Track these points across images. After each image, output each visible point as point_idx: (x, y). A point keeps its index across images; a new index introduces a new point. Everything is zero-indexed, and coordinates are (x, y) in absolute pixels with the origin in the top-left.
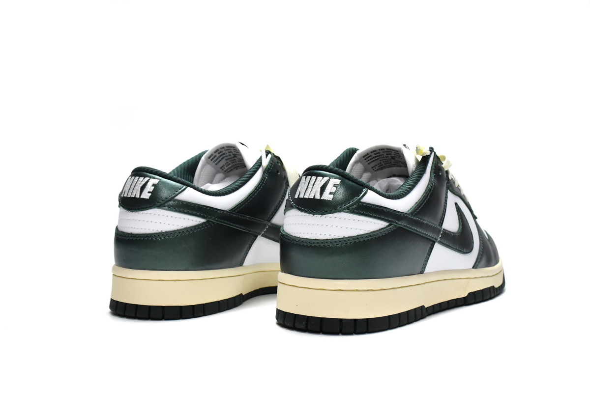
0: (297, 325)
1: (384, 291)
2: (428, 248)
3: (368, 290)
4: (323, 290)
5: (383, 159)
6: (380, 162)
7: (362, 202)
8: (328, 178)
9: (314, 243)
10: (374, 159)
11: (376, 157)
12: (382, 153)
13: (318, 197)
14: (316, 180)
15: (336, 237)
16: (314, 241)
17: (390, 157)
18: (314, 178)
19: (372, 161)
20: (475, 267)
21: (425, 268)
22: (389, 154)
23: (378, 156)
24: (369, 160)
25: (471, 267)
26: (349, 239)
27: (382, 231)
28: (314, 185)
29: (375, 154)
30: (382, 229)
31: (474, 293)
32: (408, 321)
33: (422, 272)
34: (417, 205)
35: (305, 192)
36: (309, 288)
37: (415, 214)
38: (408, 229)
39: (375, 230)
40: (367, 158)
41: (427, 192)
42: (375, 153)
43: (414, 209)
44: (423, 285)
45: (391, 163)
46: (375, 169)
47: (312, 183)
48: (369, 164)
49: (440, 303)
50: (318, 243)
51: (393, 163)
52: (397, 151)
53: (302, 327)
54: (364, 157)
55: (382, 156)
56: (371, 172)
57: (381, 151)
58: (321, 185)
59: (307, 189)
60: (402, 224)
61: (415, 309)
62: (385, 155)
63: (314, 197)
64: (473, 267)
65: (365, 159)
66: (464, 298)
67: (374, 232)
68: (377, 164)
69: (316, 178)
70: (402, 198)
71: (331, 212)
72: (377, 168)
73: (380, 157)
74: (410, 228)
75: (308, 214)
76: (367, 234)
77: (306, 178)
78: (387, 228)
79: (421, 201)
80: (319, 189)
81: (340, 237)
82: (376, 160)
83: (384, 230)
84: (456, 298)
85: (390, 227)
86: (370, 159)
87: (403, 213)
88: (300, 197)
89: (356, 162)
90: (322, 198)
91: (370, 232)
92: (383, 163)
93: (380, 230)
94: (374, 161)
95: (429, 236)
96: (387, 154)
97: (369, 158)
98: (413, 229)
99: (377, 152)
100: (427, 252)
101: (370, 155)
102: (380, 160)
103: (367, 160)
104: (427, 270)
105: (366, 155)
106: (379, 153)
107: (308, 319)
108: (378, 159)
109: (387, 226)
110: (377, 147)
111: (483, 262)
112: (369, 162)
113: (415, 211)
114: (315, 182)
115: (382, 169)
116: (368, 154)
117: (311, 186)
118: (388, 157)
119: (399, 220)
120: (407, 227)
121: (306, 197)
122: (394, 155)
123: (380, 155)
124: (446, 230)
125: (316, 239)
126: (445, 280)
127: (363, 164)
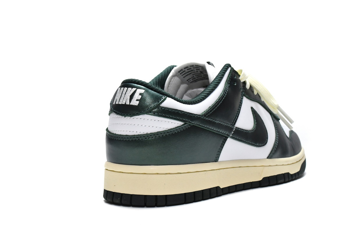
0: (115, 201)
1: (180, 174)
2: (221, 142)
3: (166, 174)
4: (133, 173)
5: (195, 73)
6: (193, 76)
7: (161, 107)
8: (136, 89)
9: (125, 138)
10: (187, 74)
11: (189, 72)
12: (192, 69)
13: (128, 103)
14: (127, 90)
15: (142, 133)
16: (125, 137)
17: (199, 72)
18: (126, 88)
19: (187, 75)
20: (270, 157)
21: (218, 157)
22: (198, 70)
23: (190, 71)
24: (183, 75)
25: (266, 158)
26: (150, 134)
27: (177, 129)
28: (125, 94)
29: (188, 70)
30: (178, 127)
31: (269, 178)
32: (203, 198)
33: (216, 160)
34: (210, 109)
35: (120, 99)
36: (123, 173)
37: (208, 116)
38: (201, 127)
39: (172, 128)
40: (182, 73)
41: (220, 99)
42: (187, 68)
43: (207, 112)
44: (218, 170)
45: (201, 76)
46: (190, 82)
47: (124, 93)
48: (184, 77)
49: (236, 185)
50: (128, 138)
51: (203, 77)
52: (203, 67)
53: (118, 201)
54: (179, 72)
55: (193, 71)
56: (188, 84)
57: (192, 67)
58: (130, 94)
59: (121, 97)
60: (195, 123)
61: (210, 189)
62: (196, 71)
63: (125, 103)
64: (267, 158)
65: (181, 74)
66: (260, 181)
67: (171, 129)
68: (191, 77)
69: (127, 89)
70: (197, 103)
71: (138, 114)
72: (192, 80)
73: (192, 72)
74: (203, 126)
75: (121, 117)
76: (165, 131)
77: (120, 89)
78: (182, 126)
79: (214, 105)
80: (129, 97)
81: (144, 134)
82: (189, 74)
83: (180, 128)
84: (251, 181)
85: (185, 125)
86: (185, 74)
87: (197, 115)
88: (116, 103)
89: (173, 76)
90: (131, 104)
91: (167, 129)
92: (195, 77)
93: (176, 127)
94: (188, 75)
95: (221, 132)
96: (197, 70)
97: (183, 73)
98: (205, 127)
99: (189, 68)
100: (220, 145)
101: (184, 70)
102: (193, 75)
103: (182, 74)
104: (221, 159)
105: (181, 71)
106: (190, 69)
107: (122, 195)
108: (191, 73)
109: (182, 125)
110: (188, 64)
111: (278, 153)
112: (184, 76)
113: (208, 113)
114: (126, 91)
115: (196, 81)
116: (182, 70)
117: (123, 95)
118: (197, 72)
119: (192, 120)
120: (200, 125)
121: (120, 103)
122: (202, 71)
123: (191, 71)
124: (239, 128)
125: (126, 135)
126: (240, 167)
127: (179, 78)
